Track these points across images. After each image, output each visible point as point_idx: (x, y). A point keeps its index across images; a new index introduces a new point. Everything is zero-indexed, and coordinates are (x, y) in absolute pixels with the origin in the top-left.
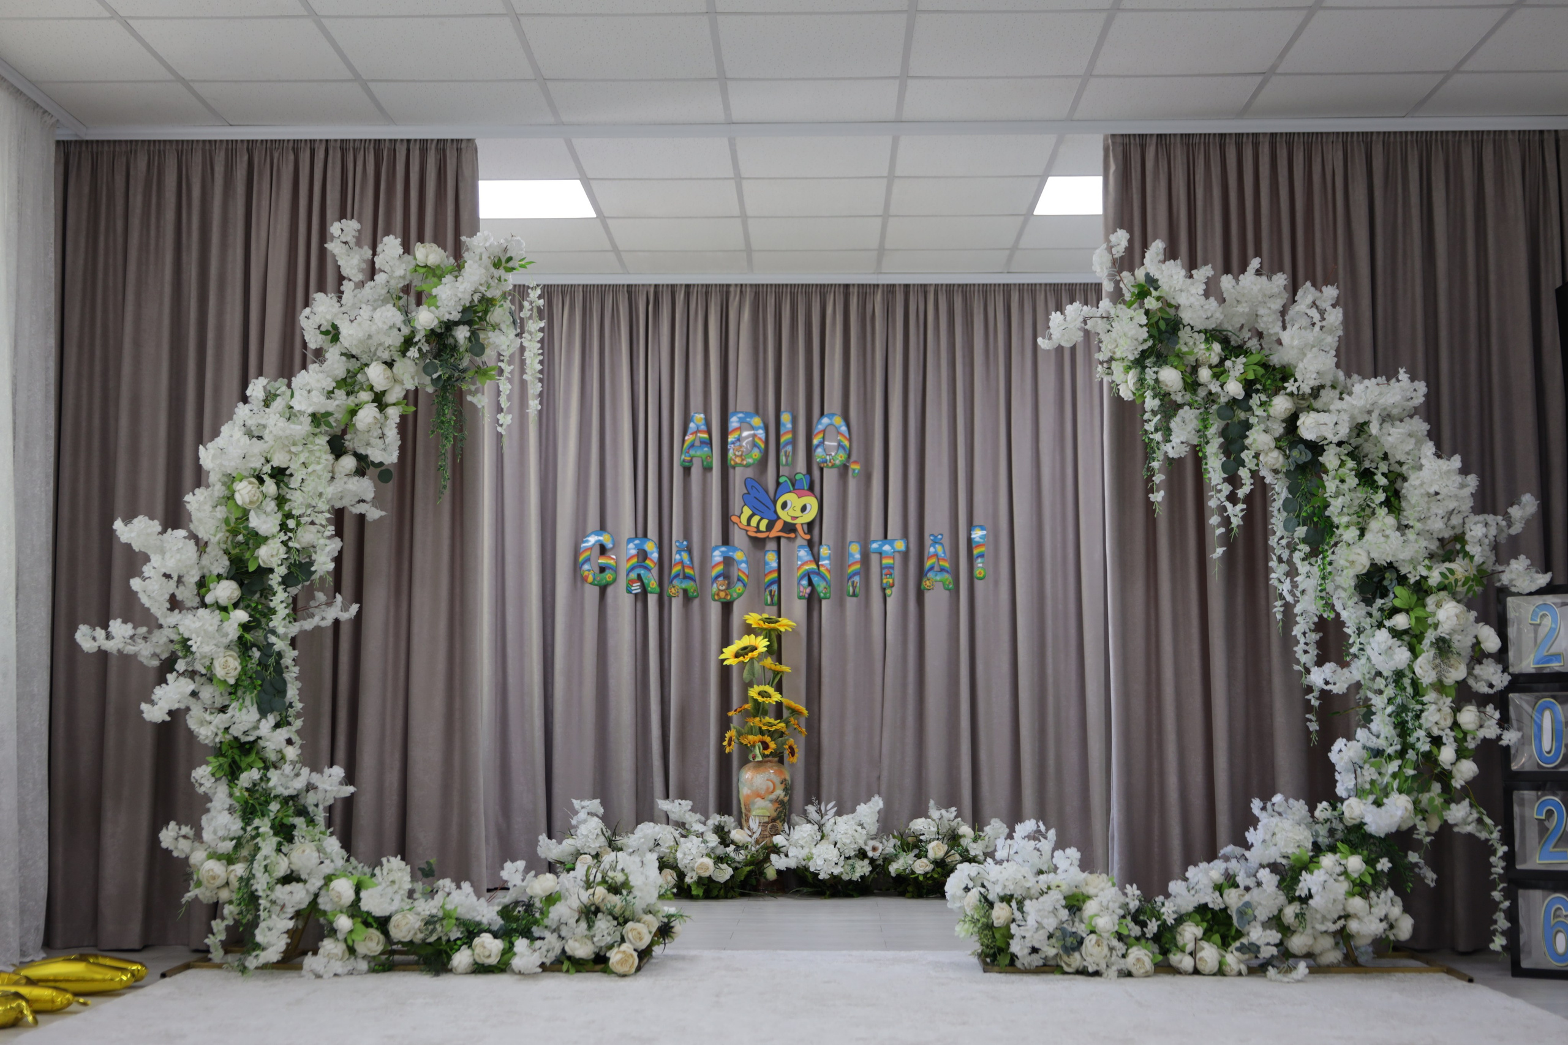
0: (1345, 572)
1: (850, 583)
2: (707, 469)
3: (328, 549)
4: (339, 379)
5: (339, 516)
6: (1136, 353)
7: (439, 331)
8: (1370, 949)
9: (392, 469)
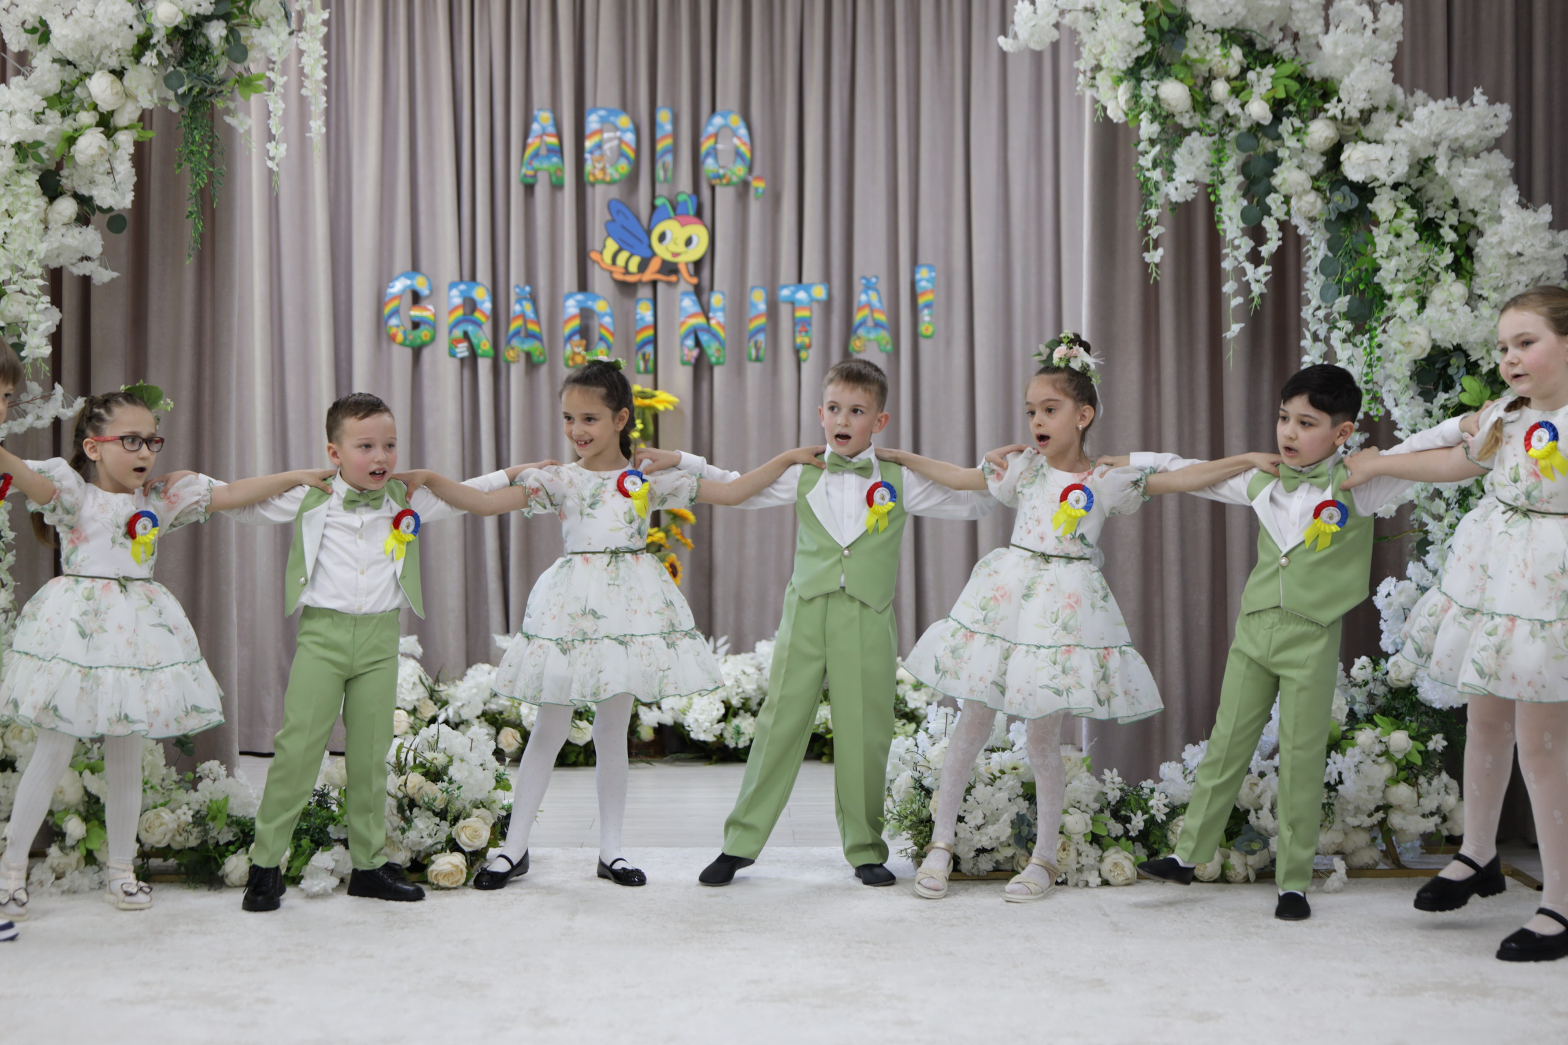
0: (1398, 357)
1: (752, 344)
2: (557, 187)
3: (42, 327)
4: (51, 94)
5: (55, 278)
6: (1129, 60)
7: (185, 28)
8: (1418, 843)
9: (124, 214)
